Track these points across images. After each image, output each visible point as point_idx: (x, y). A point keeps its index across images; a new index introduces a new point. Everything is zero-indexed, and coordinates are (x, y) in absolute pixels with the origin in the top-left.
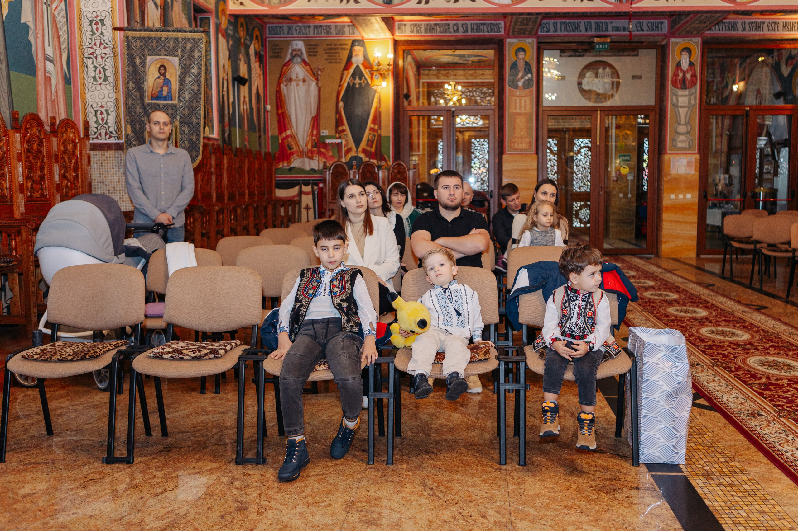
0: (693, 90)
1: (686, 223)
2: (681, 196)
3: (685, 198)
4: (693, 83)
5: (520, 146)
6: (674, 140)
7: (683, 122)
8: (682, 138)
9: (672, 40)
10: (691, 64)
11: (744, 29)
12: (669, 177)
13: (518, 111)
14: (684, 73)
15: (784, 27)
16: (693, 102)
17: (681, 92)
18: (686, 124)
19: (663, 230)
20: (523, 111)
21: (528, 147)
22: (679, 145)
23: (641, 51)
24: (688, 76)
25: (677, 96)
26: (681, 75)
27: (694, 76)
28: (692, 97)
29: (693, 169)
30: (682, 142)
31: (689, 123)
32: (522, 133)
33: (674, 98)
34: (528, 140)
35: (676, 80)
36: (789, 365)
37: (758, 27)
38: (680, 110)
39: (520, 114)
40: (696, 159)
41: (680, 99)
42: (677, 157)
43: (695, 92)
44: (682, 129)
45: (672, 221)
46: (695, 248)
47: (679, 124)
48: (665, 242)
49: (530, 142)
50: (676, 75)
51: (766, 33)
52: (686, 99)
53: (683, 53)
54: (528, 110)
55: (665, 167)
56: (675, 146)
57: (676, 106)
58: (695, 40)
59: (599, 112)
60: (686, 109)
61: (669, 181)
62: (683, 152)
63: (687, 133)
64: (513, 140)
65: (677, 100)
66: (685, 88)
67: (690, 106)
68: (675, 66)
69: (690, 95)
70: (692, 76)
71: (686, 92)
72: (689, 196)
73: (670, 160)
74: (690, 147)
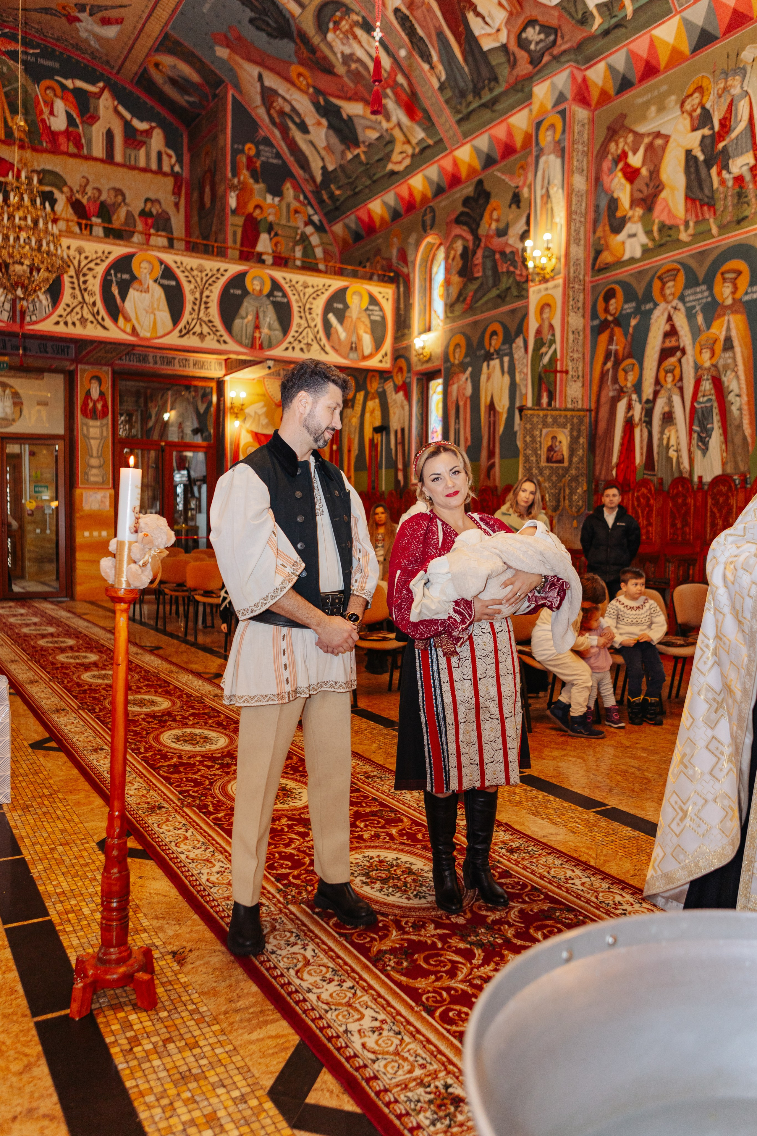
0: (104, 421)
2: (96, 534)
3: (100, 535)
4: (105, 414)
6: (86, 473)
8: (94, 471)
9: (80, 367)
10: (102, 396)
11: (156, 363)
12: (82, 513)
14: (95, 403)
15: (194, 365)
16: (105, 434)
17: (91, 423)
18: (98, 457)
19: (78, 571)
22: (92, 479)
23: (46, 374)
24: (99, 406)
25: (88, 426)
26: (91, 405)
27: (105, 406)
28: (104, 429)
29: (107, 505)
30: (95, 475)
33: (85, 428)
35: (86, 409)
36: (206, 737)
37: (170, 362)
40: (110, 495)
41: (91, 430)
42: (91, 492)
43: (107, 424)
44: (94, 462)
45: (86, 561)
47: (91, 456)
48: (80, 584)
50: (85, 404)
51: (177, 369)
52: (98, 431)
53: (93, 381)
55: (77, 503)
57: (86, 437)
58: (105, 368)
60: (98, 441)
61: (82, 517)
62: (97, 486)
63: (100, 467)
65: (88, 430)
66: (96, 419)
67: (102, 438)
68: (84, 395)
69: (101, 427)
70: (103, 406)
71: (98, 423)
72: (104, 534)
73: (82, 495)
74: (103, 481)
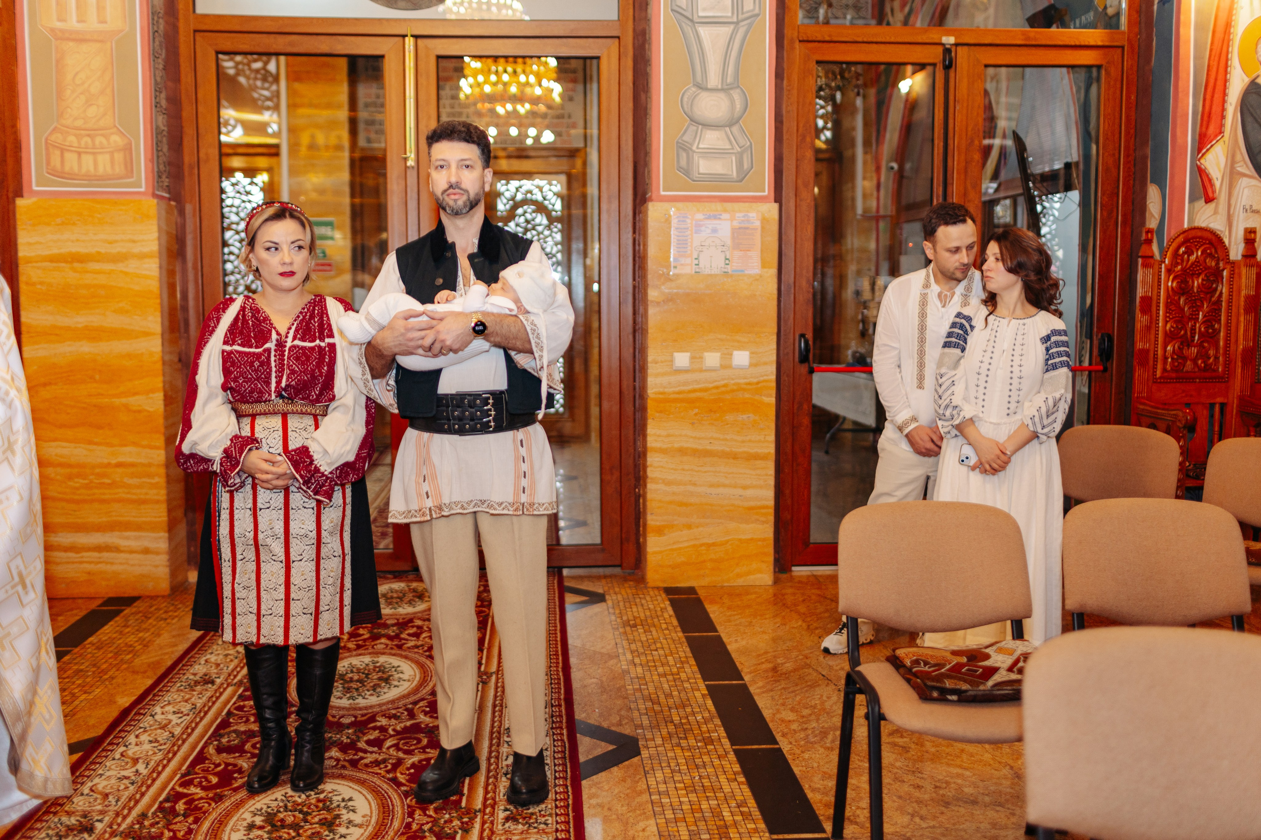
1: (735, 456)
2: (712, 359)
3: (726, 364)
5: (88, 163)
6: (684, 147)
7: (714, 80)
8: (711, 139)
12: (665, 289)
13: (73, 23)
18: (725, 89)
19: (650, 486)
20: (92, 24)
21: (119, 169)
22: (704, 166)
29: (755, 257)
30: (713, 154)
31: (735, 85)
32: (92, 111)
34: (116, 139)
38: (704, 32)
39: (80, 39)
40: (764, 221)
42: (697, 214)
44: (712, 106)
45: (682, 451)
46: (770, 550)
47: (702, 87)
48: (660, 531)
49: (128, 149)
54: (114, 20)
55: (653, 251)
56: (687, 172)
57: (687, 18)
59: (410, 42)
60: (727, 30)
61: (669, 299)
62: (720, 193)
63: (732, 123)
64: (57, 137)
72: (741, 358)
73: (668, 221)
74: (743, 176)
